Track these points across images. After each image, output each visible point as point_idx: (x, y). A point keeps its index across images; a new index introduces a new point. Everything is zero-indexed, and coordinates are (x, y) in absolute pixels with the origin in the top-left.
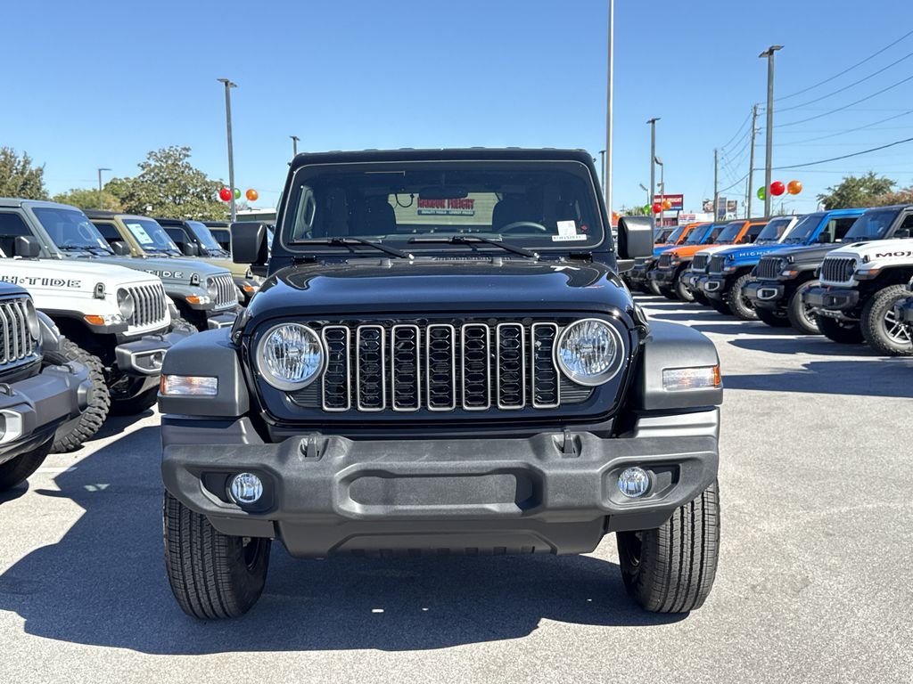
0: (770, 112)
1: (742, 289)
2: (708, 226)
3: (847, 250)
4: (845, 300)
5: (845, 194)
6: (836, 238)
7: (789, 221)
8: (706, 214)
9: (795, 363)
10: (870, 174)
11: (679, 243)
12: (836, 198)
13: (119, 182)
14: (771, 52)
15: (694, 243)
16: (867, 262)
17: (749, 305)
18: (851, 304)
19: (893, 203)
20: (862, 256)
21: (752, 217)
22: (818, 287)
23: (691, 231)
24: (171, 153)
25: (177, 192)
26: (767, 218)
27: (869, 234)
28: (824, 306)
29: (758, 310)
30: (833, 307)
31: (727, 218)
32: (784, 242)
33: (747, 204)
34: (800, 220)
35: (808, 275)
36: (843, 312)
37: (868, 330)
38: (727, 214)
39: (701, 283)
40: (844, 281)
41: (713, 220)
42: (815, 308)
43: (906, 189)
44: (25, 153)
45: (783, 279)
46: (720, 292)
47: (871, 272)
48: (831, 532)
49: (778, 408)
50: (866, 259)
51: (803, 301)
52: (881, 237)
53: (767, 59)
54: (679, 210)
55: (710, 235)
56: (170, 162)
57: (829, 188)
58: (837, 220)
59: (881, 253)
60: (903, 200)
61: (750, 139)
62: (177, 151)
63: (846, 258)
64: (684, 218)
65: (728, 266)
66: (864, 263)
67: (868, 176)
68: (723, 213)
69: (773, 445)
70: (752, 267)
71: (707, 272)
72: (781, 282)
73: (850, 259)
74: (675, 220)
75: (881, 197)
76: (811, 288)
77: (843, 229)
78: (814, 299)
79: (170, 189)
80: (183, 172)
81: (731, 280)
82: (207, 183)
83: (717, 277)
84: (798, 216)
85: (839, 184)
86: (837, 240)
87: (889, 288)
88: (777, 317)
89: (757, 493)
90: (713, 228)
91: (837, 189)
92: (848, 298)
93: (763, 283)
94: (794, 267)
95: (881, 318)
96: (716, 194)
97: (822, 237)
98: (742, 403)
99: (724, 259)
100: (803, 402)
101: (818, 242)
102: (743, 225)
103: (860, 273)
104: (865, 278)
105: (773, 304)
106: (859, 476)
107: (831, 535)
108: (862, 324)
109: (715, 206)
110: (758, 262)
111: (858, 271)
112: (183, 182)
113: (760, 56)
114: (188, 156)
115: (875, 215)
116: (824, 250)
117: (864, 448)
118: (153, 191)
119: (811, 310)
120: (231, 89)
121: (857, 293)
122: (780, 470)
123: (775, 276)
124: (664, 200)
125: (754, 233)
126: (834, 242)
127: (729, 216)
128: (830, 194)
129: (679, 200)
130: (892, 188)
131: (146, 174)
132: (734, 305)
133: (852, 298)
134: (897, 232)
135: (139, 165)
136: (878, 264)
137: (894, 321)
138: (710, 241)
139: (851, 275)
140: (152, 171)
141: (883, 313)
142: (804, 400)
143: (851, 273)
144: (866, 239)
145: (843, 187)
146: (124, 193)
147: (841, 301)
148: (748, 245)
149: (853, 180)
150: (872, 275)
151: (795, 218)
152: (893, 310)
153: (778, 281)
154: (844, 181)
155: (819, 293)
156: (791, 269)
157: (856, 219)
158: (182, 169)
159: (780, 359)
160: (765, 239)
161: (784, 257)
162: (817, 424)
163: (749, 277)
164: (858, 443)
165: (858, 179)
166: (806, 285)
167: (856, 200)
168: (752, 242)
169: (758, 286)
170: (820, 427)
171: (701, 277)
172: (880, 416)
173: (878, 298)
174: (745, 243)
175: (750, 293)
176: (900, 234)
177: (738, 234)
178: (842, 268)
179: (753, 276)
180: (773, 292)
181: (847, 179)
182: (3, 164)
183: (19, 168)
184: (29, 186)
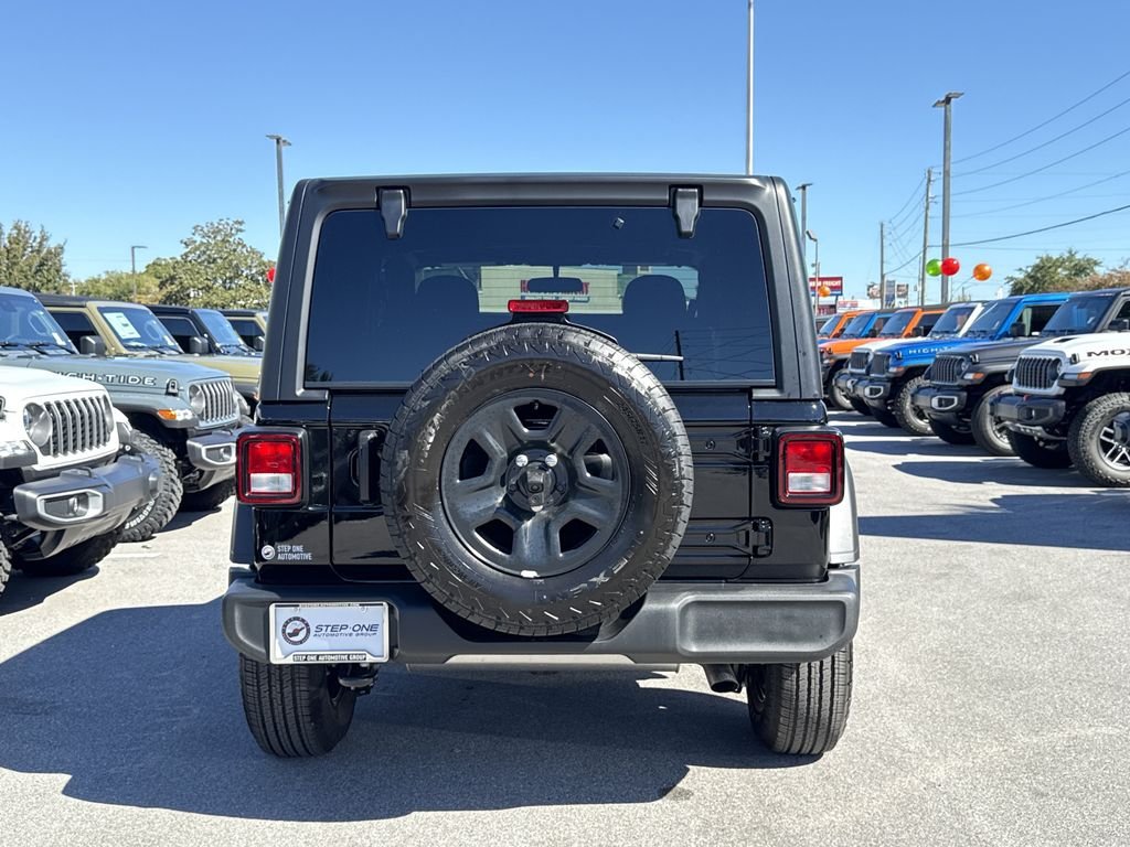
0: (946, 174)
1: (912, 396)
2: (871, 316)
3: (1048, 347)
4: (1047, 412)
5: (1040, 277)
6: (1033, 330)
7: (973, 309)
8: (871, 301)
9: (982, 497)
10: (1070, 252)
11: (834, 337)
12: (1029, 281)
13: (163, 263)
14: (948, 100)
15: (852, 336)
16: (1076, 363)
17: (921, 416)
18: (1055, 418)
19: (1098, 287)
20: (1069, 355)
21: (926, 303)
22: (1010, 395)
23: (849, 321)
24: (221, 227)
25: (228, 275)
26: (944, 306)
27: (1075, 326)
28: (1019, 421)
29: (933, 423)
30: (1030, 422)
31: (896, 306)
32: (966, 335)
33: (920, 289)
34: (987, 308)
35: (998, 379)
36: (1044, 428)
37: (1078, 453)
38: (897, 300)
39: (859, 387)
40: (1045, 387)
41: (879, 308)
42: (1007, 423)
43: (1114, 270)
44: (43, 227)
45: (964, 383)
46: (884, 399)
47: (1081, 376)
48: (1041, 788)
49: (960, 566)
50: (1074, 360)
51: (992, 414)
52: (1091, 330)
53: (943, 109)
54: (837, 295)
55: (872, 326)
56: (219, 238)
57: (1020, 269)
58: (1033, 308)
59: (1093, 351)
60: (1111, 284)
61: (923, 209)
62: (228, 224)
63: (1047, 358)
64: (844, 305)
65: (893, 366)
66: (1072, 363)
67: (1068, 255)
68: (891, 298)
69: (953, 626)
70: (925, 367)
71: (868, 373)
72: (963, 388)
73: (1053, 358)
74: (833, 307)
75: (1083, 280)
76: (1002, 396)
77: (1042, 318)
78: (1005, 410)
79: (218, 270)
80: (235, 250)
81: (897, 384)
82: (264, 264)
83: (879, 380)
84: (983, 302)
85: (1032, 264)
86: (1034, 333)
87: (1105, 397)
88: (958, 432)
89: (929, 713)
90: (877, 317)
91: (1029, 270)
92: (1051, 410)
93: (939, 389)
94: (979, 368)
95: (1095, 437)
96: (883, 277)
97: (1015, 329)
98: (910, 557)
99: (889, 357)
100: (993, 557)
101: (1008, 336)
102: (915, 313)
103: (1066, 377)
104: (1073, 384)
105: (951, 415)
106: (1079, 681)
107: (1042, 795)
108: (1069, 445)
109: (881, 290)
110: (931, 361)
111: (1064, 374)
112: (235, 262)
113: (935, 106)
114: (241, 231)
115: (1083, 302)
116: (1018, 346)
117: (1084, 633)
118: (198, 273)
119: (1002, 425)
120: (284, 149)
121: (1064, 403)
122: (963, 670)
123: (954, 380)
124: (819, 284)
125: (927, 324)
126: (1030, 335)
127: (899, 303)
128: (1021, 276)
129: (837, 283)
130: (1096, 269)
131: (190, 252)
132: (903, 416)
133: (1056, 411)
134: (1111, 324)
135: (182, 242)
136: (1090, 365)
137: (1112, 441)
138: (873, 334)
139: (1054, 379)
140: (197, 249)
141: (1098, 430)
142: (995, 554)
143: (1055, 377)
144: (1072, 332)
145: (1038, 268)
146: (165, 275)
147: (1041, 413)
148: (920, 339)
149: (1049, 259)
150: (1082, 381)
151: (980, 305)
152: (1111, 426)
153: (958, 386)
154: (1038, 261)
155: (1012, 403)
156: (976, 371)
157: (1058, 307)
158: (234, 247)
159: (962, 490)
160: (942, 332)
161: (966, 355)
162: (1014, 593)
163: (920, 381)
164: (1074, 625)
165: (1054, 258)
166: (996, 392)
167: (1053, 283)
168: (925, 335)
169: (933, 392)
170: (1020, 597)
171: (860, 380)
172: (1102, 580)
173: (1090, 410)
174: (917, 336)
175: (922, 401)
176: (1117, 326)
177: (907, 325)
178: (1042, 370)
179: (926, 379)
180: (952, 401)
181: (1042, 258)
182: (14, 241)
183: (34, 244)
184: (46, 268)
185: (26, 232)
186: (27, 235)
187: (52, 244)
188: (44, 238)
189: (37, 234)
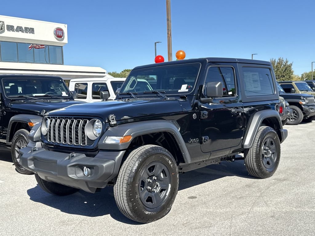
182: (278, 63)
183: (284, 64)
184: (287, 70)
185: (282, 61)
186: (283, 61)
187: (289, 63)
188: (287, 62)
189: (285, 61)
